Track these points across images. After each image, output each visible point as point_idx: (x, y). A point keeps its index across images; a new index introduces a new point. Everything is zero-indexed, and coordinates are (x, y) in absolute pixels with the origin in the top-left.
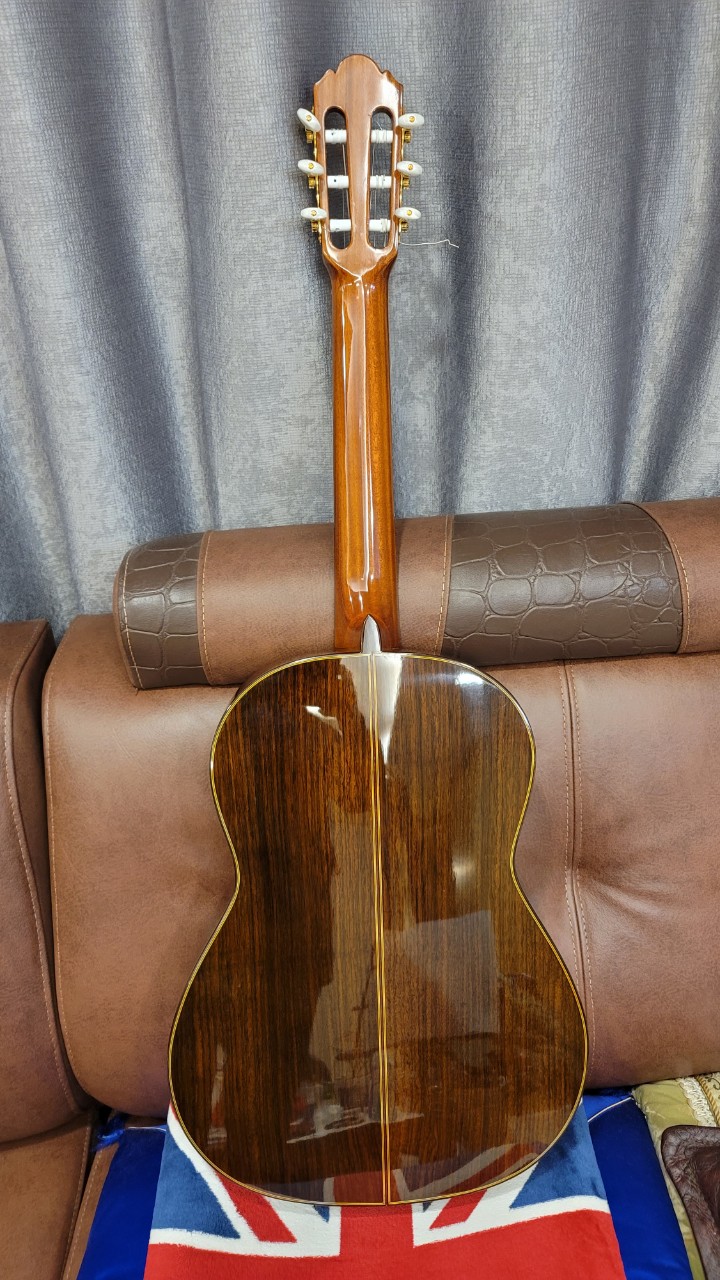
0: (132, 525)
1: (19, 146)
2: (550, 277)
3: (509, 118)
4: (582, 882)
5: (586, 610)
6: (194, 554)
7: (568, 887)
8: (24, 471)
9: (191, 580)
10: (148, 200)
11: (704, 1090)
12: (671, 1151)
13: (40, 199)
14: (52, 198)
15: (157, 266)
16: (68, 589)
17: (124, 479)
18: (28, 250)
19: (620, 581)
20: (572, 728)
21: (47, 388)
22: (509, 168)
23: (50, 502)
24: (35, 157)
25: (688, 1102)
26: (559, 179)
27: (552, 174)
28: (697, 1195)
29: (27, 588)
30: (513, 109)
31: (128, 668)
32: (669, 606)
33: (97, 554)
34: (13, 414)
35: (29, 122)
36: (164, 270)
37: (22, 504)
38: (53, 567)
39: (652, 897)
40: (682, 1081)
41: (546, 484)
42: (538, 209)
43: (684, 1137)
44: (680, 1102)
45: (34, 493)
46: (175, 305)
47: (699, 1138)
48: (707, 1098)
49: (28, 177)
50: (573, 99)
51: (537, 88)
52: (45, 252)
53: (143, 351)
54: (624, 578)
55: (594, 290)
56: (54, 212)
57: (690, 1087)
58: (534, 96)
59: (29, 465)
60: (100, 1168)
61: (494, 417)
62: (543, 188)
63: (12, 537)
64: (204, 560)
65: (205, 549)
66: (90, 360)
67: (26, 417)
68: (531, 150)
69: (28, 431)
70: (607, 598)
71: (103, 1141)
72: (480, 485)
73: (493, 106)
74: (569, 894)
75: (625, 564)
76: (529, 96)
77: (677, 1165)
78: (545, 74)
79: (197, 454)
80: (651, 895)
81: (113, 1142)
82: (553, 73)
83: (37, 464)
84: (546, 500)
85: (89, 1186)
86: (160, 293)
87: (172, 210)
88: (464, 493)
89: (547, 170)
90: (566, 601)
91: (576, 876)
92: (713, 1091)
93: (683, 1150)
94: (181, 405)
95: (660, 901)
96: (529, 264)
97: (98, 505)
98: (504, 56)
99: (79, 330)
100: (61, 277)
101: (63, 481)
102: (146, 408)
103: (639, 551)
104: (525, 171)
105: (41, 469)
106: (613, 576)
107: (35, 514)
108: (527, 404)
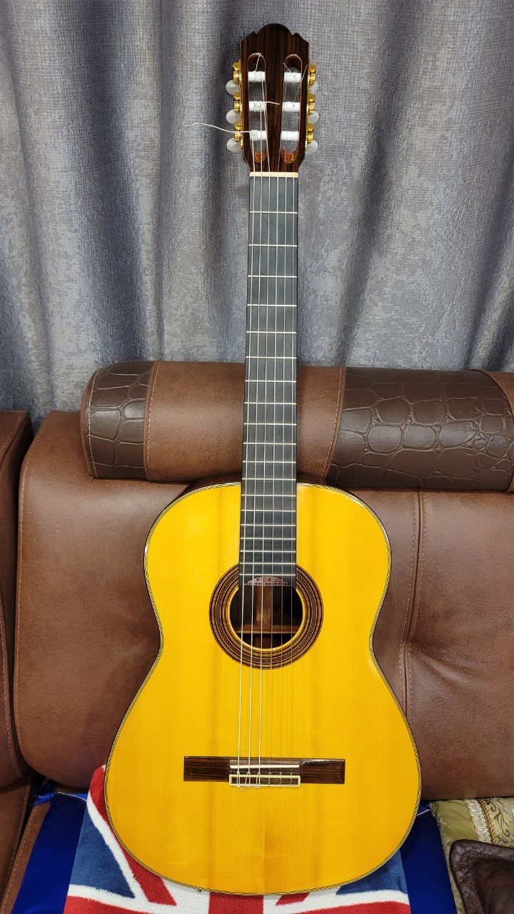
0: (99, 348)
1: (38, 47)
2: (444, 192)
3: (431, 63)
4: (412, 653)
5: (441, 454)
6: (145, 380)
7: (401, 656)
8: (20, 297)
9: (143, 401)
10: (135, 98)
11: (484, 811)
12: (457, 858)
13: (51, 92)
14: (60, 92)
15: (137, 150)
16: (45, 387)
17: (96, 314)
18: (38, 131)
19: (471, 435)
20: (419, 540)
21: (44, 239)
22: (425, 103)
23: (37, 321)
24: (50, 57)
25: (471, 818)
26: (464, 115)
27: (458, 111)
28: (473, 895)
29: (16, 385)
30: (434, 56)
31: (87, 462)
32: (505, 458)
33: (71, 367)
34: (15, 253)
35: (48, 29)
36: (142, 154)
37: (16, 321)
38: (35, 370)
39: (465, 671)
40: (467, 801)
41: (418, 348)
42: (443, 137)
43: (468, 849)
44: (465, 818)
45: (26, 313)
46: (147, 182)
47: (479, 851)
48: (486, 818)
49: (43, 73)
50: (484, 53)
51: (456, 42)
52: (51, 134)
53: (119, 216)
54: (474, 433)
55: (477, 204)
56: (61, 102)
57: (474, 807)
58: (453, 48)
59: (23, 293)
60: (35, 820)
61: (385, 294)
62: (449, 121)
63: (6, 346)
64: (152, 387)
65: (154, 377)
66: (78, 220)
67: (24, 256)
68: (444, 91)
69: (25, 267)
70: (459, 447)
71: (38, 800)
72: (368, 344)
73: (419, 52)
74: (401, 661)
75: (477, 423)
76: (449, 48)
77: (460, 869)
78: (464, 31)
79: (153, 297)
80: (463, 669)
81: (46, 801)
82: (470, 31)
83: (30, 292)
84: (416, 360)
85: (26, 833)
86: (137, 172)
87: (152, 107)
88: (354, 348)
89: (455, 108)
90: (428, 446)
91: (408, 648)
92: (490, 812)
93: (465, 859)
94: (145, 259)
95: (469, 674)
96: (430, 180)
97: (74, 331)
98: (433, 13)
99: (72, 196)
100: (62, 155)
101: (50, 310)
102: (117, 260)
103: (488, 414)
104: (438, 107)
105: (33, 297)
106: (465, 431)
107: (26, 329)
108: (412, 287)
